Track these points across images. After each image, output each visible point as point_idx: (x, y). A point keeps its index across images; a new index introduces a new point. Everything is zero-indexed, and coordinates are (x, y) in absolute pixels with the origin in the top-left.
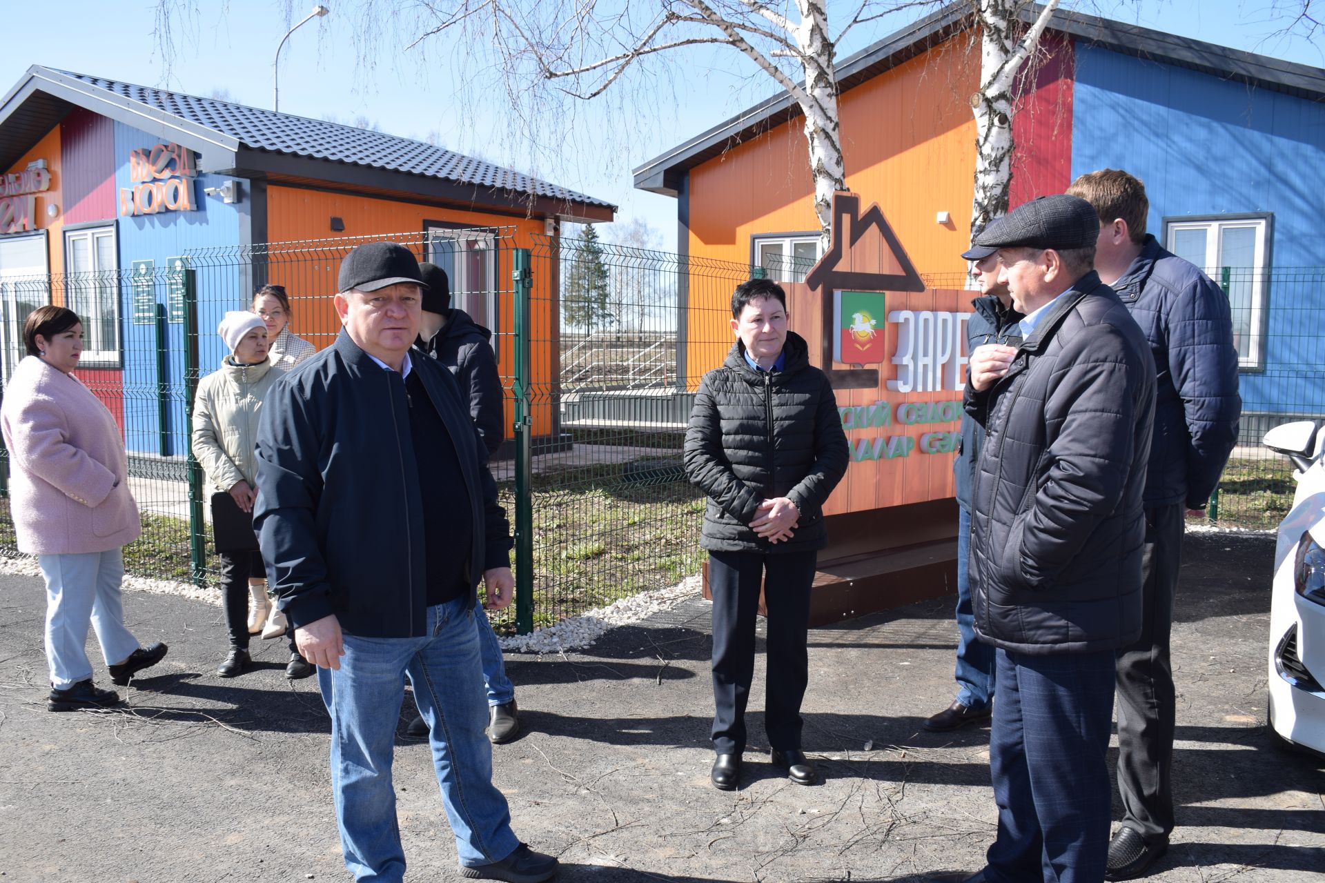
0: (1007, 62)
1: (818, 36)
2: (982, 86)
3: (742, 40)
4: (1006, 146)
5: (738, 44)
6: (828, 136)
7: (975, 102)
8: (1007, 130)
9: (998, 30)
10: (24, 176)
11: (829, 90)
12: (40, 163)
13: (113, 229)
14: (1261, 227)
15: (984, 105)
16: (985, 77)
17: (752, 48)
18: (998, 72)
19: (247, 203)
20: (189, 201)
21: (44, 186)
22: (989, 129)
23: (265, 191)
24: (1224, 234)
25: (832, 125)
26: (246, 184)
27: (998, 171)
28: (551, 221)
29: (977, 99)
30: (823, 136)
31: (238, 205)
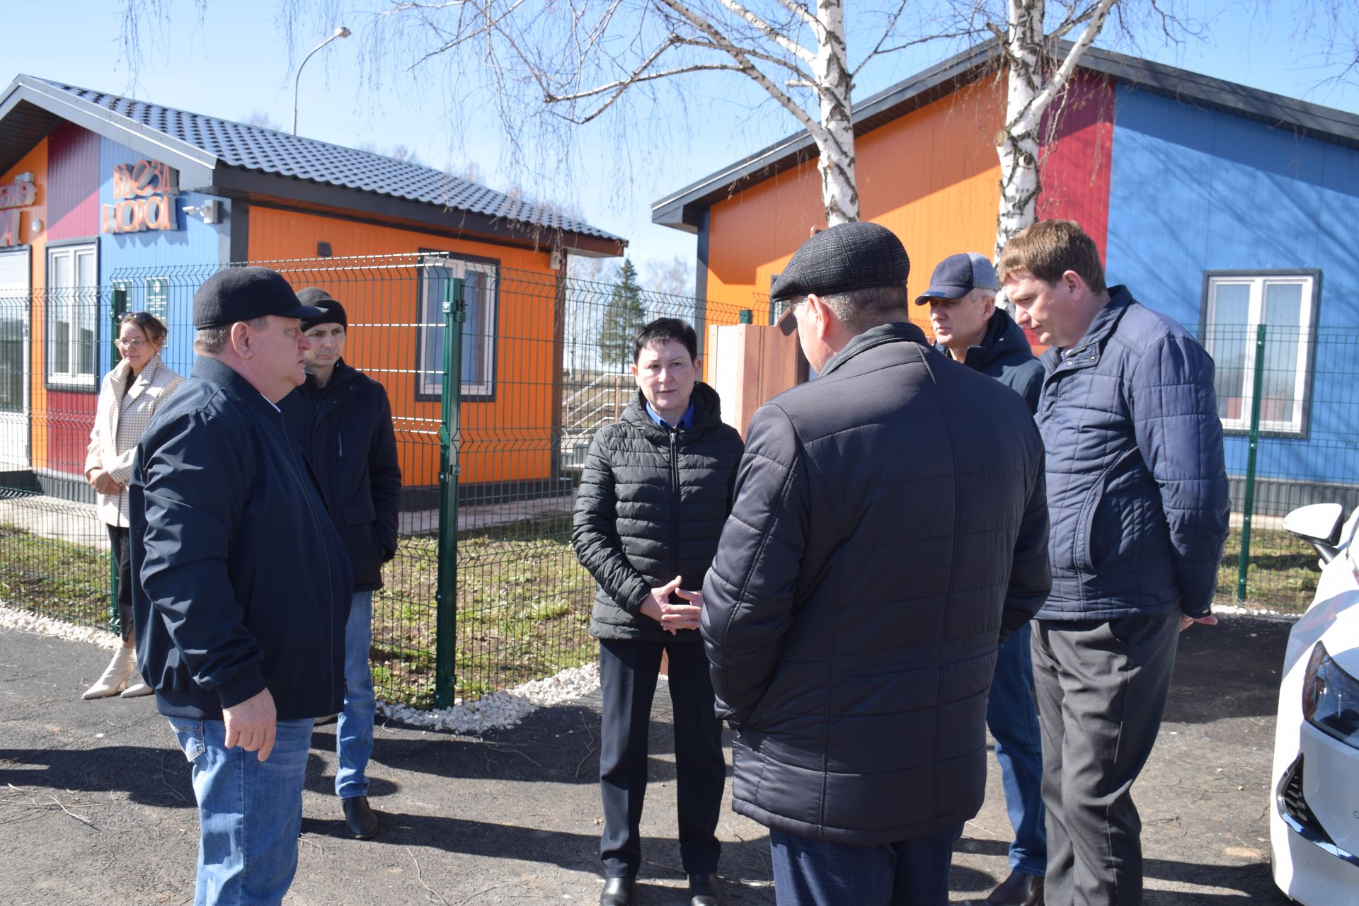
0: (1034, 99)
1: (836, 66)
2: (1007, 123)
3: (753, 67)
4: (1032, 187)
5: (749, 72)
6: (842, 172)
7: (1000, 140)
8: (1033, 171)
9: (1026, 65)
10: (10, 189)
11: (845, 124)
12: (26, 177)
13: (95, 247)
14: (1308, 284)
15: (1009, 143)
16: (1011, 115)
17: (764, 77)
18: (1026, 108)
19: (227, 224)
20: (170, 220)
21: (29, 201)
22: (1014, 170)
23: (247, 212)
24: (1269, 291)
25: (848, 161)
26: (228, 203)
27: (1022, 214)
28: (557, 255)
29: (1002, 136)
30: (837, 171)
31: (218, 226)
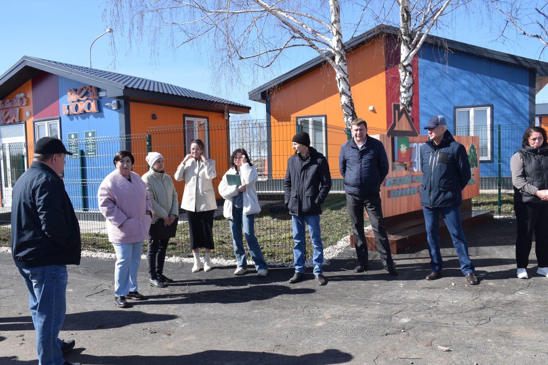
0: (410, 53)
1: (340, 43)
2: (401, 61)
3: (314, 45)
4: (411, 82)
5: (313, 46)
6: (345, 80)
7: (400, 67)
8: (411, 77)
9: (407, 41)
10: (15, 101)
11: (345, 63)
12: (22, 95)
13: (58, 121)
14: (489, 110)
15: (403, 68)
16: (402, 58)
17: (318, 48)
18: (408, 56)
19: (123, 109)
20: (96, 109)
21: (25, 104)
22: (405, 77)
23: (129, 104)
24: (475, 112)
25: (346, 76)
26: (122, 102)
27: (409, 92)
28: (226, 113)
29: (400, 66)
30: (343, 80)
31: (118, 110)
